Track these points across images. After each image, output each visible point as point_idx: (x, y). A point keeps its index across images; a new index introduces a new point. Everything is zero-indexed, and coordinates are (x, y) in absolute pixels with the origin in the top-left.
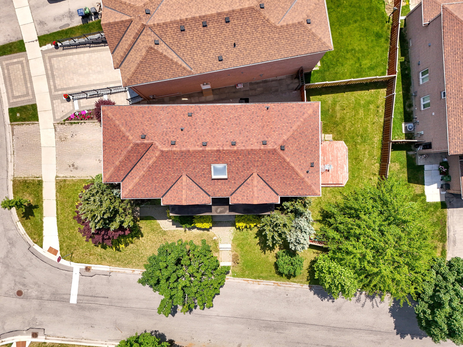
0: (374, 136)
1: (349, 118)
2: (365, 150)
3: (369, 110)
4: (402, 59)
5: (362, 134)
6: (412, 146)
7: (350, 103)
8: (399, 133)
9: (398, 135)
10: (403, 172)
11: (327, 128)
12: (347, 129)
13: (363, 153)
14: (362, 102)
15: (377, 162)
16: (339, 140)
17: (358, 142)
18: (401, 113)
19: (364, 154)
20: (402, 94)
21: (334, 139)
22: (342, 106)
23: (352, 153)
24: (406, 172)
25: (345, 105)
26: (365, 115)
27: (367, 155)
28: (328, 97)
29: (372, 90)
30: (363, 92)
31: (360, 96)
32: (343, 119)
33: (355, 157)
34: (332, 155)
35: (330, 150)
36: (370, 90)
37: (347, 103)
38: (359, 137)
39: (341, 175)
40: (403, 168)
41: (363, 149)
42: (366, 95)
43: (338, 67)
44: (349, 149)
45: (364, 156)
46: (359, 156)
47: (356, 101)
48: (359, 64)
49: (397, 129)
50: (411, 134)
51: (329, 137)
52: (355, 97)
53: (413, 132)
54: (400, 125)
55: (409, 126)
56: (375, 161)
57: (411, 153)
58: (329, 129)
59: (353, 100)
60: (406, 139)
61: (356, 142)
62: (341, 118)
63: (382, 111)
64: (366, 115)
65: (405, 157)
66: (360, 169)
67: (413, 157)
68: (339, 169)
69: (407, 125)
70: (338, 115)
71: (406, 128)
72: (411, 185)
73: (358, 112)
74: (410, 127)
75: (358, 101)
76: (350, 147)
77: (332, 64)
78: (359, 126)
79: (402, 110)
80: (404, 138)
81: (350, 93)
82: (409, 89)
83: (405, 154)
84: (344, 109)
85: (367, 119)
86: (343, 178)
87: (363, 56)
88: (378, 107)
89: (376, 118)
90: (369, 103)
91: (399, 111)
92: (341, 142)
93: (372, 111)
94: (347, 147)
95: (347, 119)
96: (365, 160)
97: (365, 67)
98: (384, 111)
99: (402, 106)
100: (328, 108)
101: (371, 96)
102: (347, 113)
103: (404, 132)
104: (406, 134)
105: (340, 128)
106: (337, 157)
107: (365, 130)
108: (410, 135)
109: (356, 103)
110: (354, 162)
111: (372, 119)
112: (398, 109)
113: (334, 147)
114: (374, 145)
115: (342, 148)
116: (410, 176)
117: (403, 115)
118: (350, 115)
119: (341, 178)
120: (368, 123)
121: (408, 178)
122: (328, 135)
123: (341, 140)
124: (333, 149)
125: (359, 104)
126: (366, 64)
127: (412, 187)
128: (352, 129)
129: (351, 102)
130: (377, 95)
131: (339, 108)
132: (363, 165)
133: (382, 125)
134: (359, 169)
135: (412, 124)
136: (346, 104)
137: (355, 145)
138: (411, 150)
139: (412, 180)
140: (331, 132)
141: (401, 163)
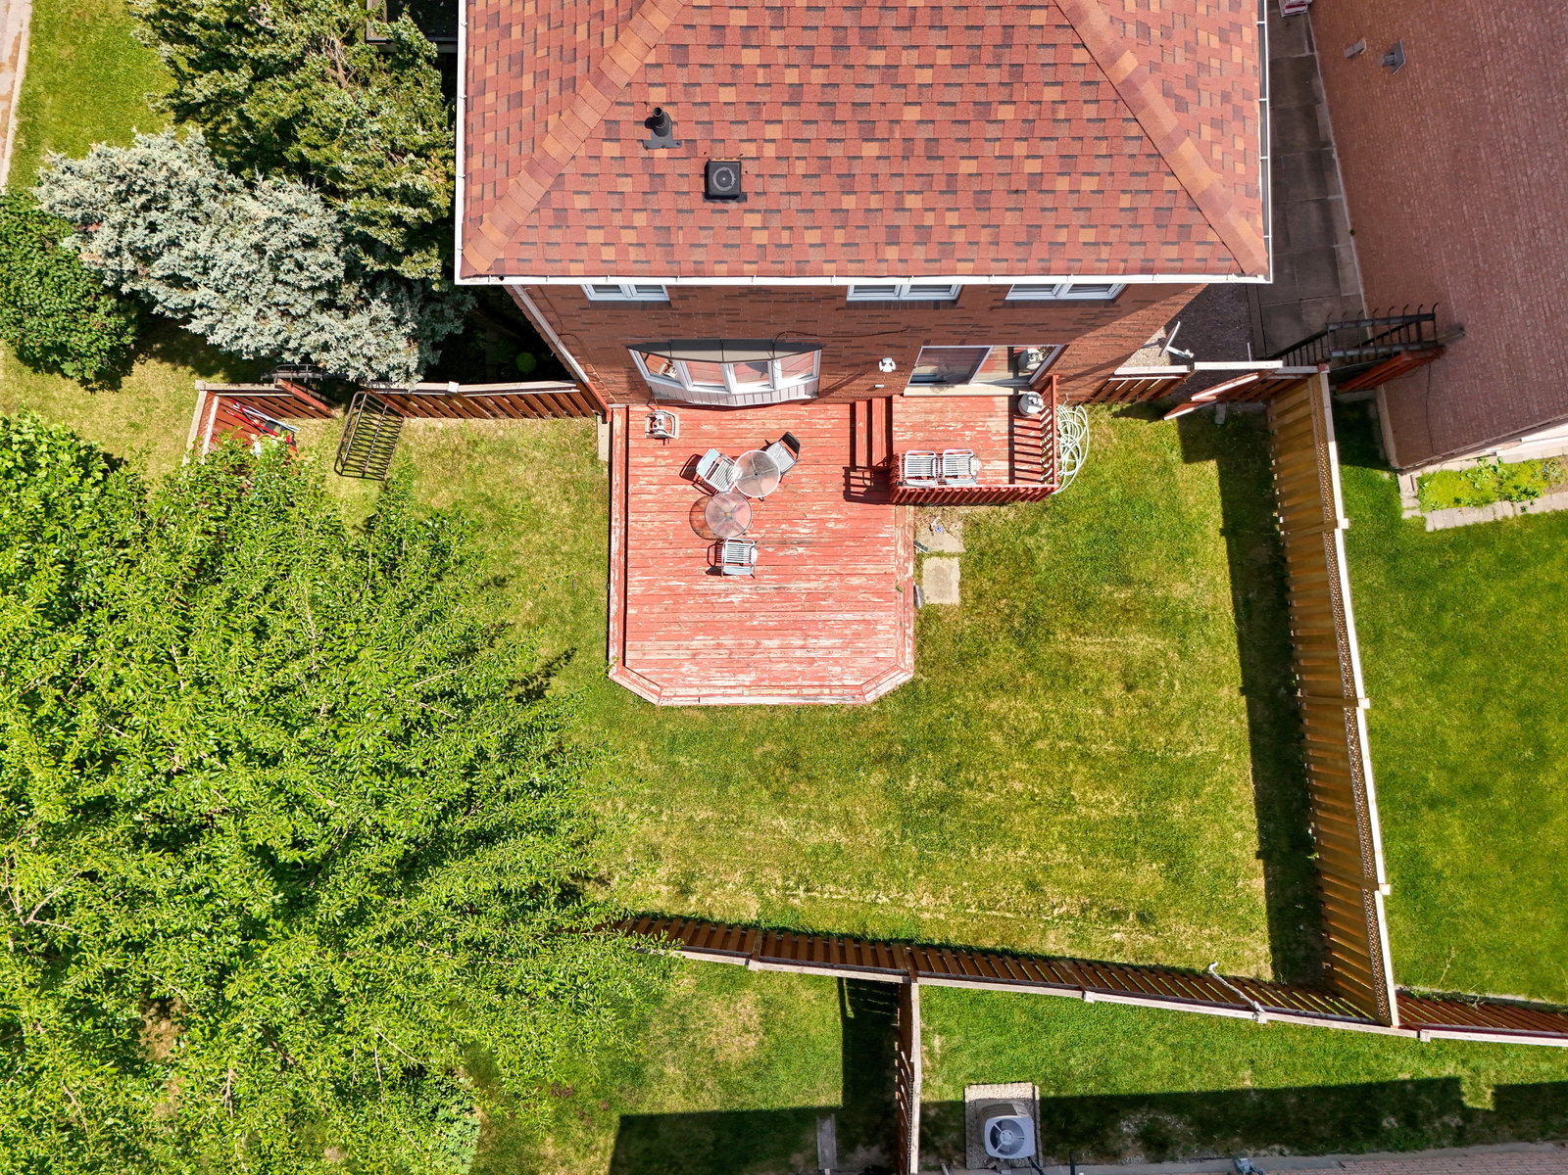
0: (949, 891)
1: (1069, 719)
2: (848, 822)
3: (1126, 855)
4: (1478, 1096)
5: (959, 801)
6: (875, 1150)
7: (1172, 725)
8: (964, 1058)
9: (955, 1050)
10: (693, 1086)
11: (1000, 574)
12: (994, 706)
13: (834, 808)
14: (1178, 810)
15: (767, 904)
16: (920, 648)
17: (906, 778)
18: (1104, 1073)
19: (826, 819)
20: (1235, 1085)
21: (928, 619)
22: (1149, 670)
23: (833, 738)
24: (694, 1107)
25: (1156, 697)
26: (1089, 827)
27: (814, 840)
28: (1212, 582)
29: (1259, 884)
30: (1249, 817)
31: (1222, 798)
32: (1064, 676)
33: (804, 753)
34: (826, 596)
35: (855, 581)
36: (1259, 865)
37: (1174, 707)
38: (939, 786)
39: (683, 655)
40: (726, 1085)
41: (861, 814)
42: (1225, 835)
43: (1422, 648)
44: (858, 715)
45: (809, 814)
46: (810, 779)
47: (1190, 765)
48: (1444, 791)
49: (997, 1051)
50: (961, 1148)
51: (944, 586)
52: (1216, 760)
53: (973, 1159)
54: (1024, 1068)
55: (1014, 1126)
56: (773, 894)
57: (826, 1140)
58: (994, 581)
59: (1196, 749)
60: (924, 1106)
61: (903, 760)
62: (1070, 660)
63: (1120, 947)
64: (1088, 837)
65: (799, 1101)
66: (722, 789)
67: (797, 1158)
68: (728, 641)
69: (1023, 1118)
70: (1089, 647)
71: (1006, 1107)
72: (607, 1141)
73: (1112, 777)
74: (1007, 1138)
75: (1187, 782)
76: (875, 724)
77: (1441, 608)
78: (1018, 786)
79: (1126, 1083)
80: (929, 1098)
81: (1239, 725)
82: (1269, 1142)
83: (823, 1101)
84: (1129, 688)
85: (1062, 838)
86: (664, 664)
87: (1502, 817)
88: (1144, 918)
89: (1070, 905)
90: (1175, 856)
91: (1115, 1063)
92: (910, 660)
93: (1121, 874)
94: (870, 697)
95: (1066, 706)
96: (784, 823)
97: (1424, 834)
98: (1117, 959)
99: (1155, 1087)
100: (1136, 575)
101: (1218, 873)
102: (1108, 707)
103: (974, 1094)
104: (961, 1105)
105: (1004, 656)
106: (805, 629)
107: (990, 828)
108: (954, 1136)
109: (1175, 771)
110: (768, 746)
111: (1062, 873)
112: (1133, 1059)
113: (876, 607)
114: (887, 889)
115: (864, 662)
116: (663, 1130)
117: (1091, 1088)
118: (1090, 724)
119: (669, 651)
120: (1033, 847)
121: (651, 1120)
122: (955, 576)
123: (922, 663)
124: (861, 606)
125: (1165, 790)
126: (1440, 840)
127: (589, 1148)
128: (997, 739)
129: (1183, 732)
130: (1225, 913)
131: (1137, 654)
132: (752, 810)
133: (1024, 947)
134: (727, 778)
135: (1028, 1149)
136: (1166, 702)
137: (884, 759)
138: (847, 1143)
139: (637, 1146)
140: (975, 598)
141: (760, 1069)
